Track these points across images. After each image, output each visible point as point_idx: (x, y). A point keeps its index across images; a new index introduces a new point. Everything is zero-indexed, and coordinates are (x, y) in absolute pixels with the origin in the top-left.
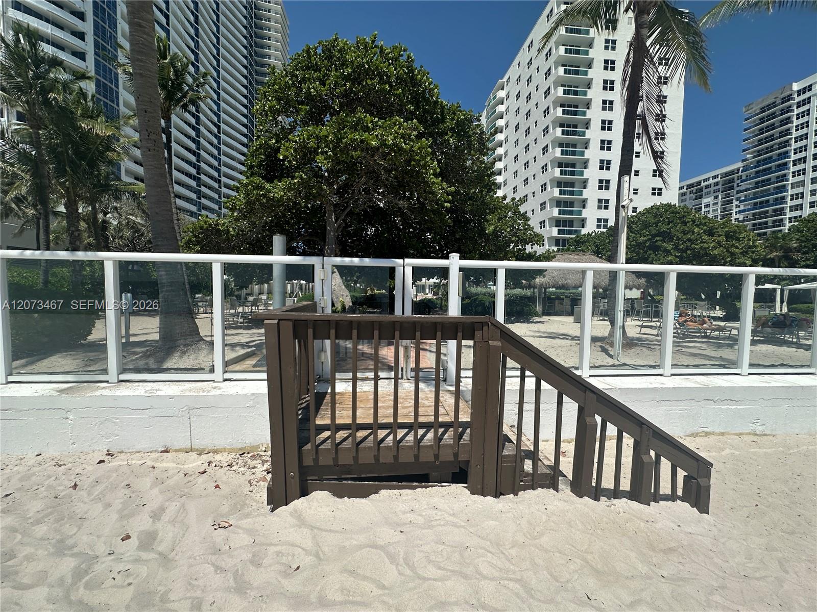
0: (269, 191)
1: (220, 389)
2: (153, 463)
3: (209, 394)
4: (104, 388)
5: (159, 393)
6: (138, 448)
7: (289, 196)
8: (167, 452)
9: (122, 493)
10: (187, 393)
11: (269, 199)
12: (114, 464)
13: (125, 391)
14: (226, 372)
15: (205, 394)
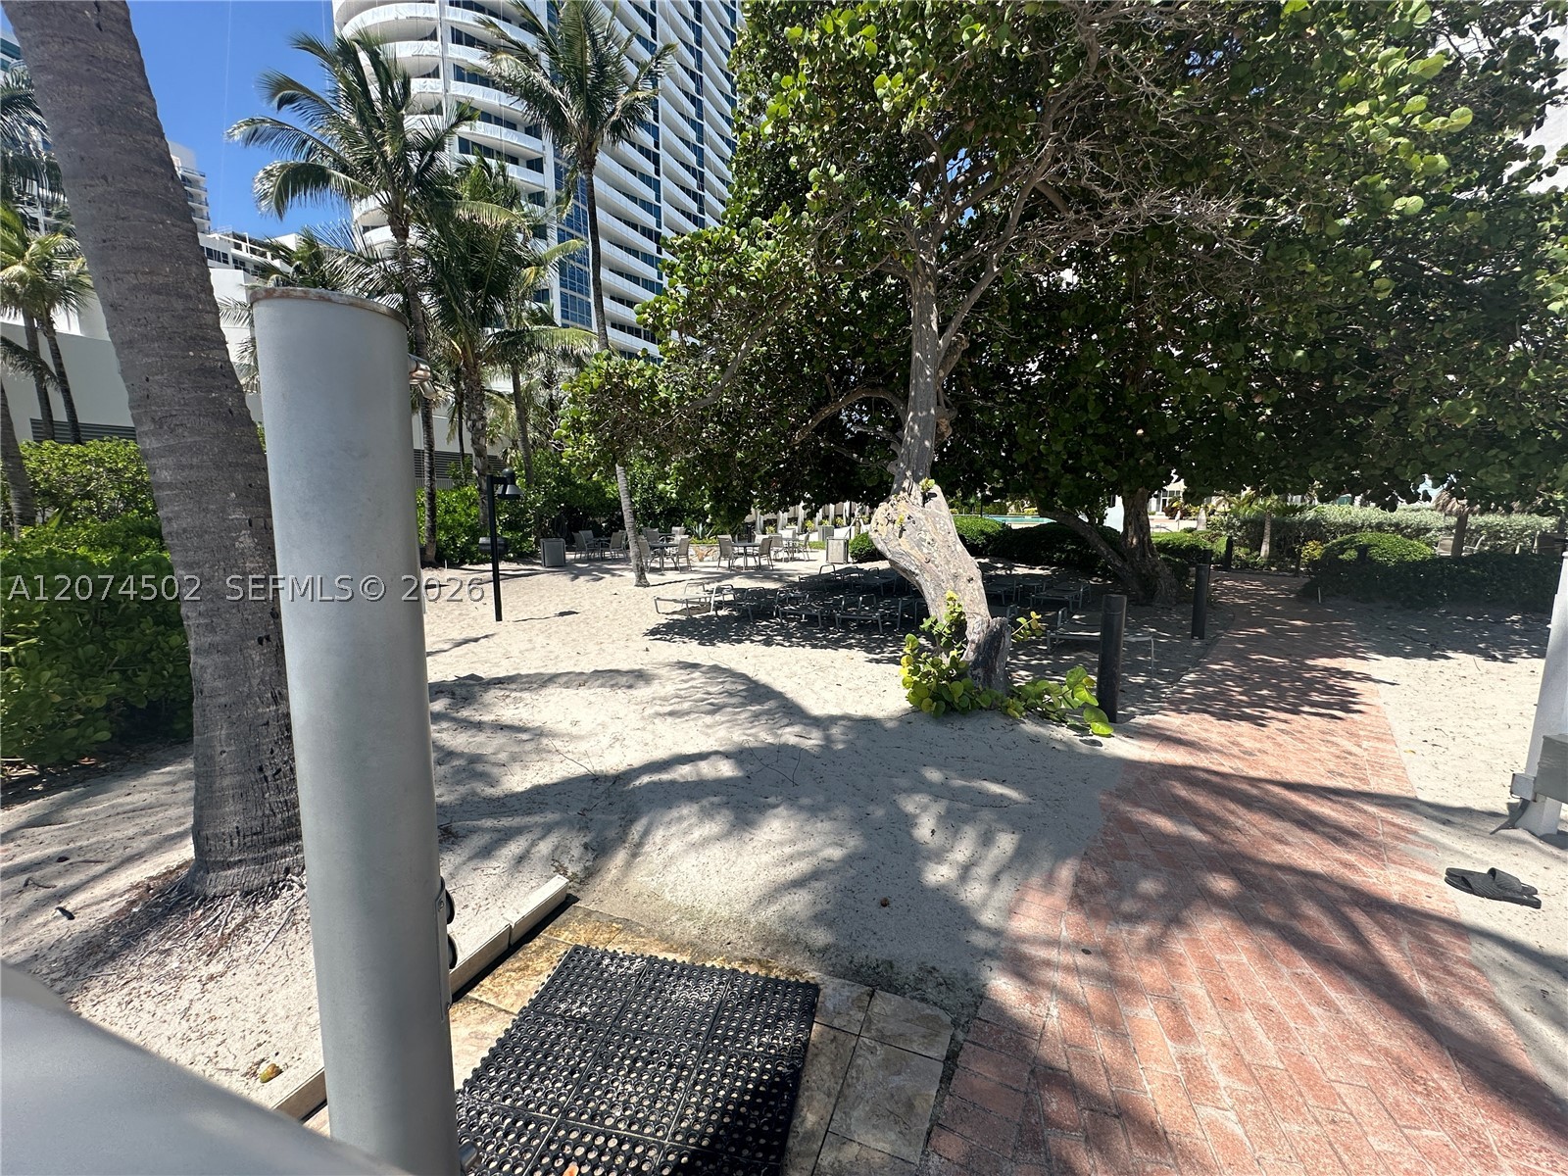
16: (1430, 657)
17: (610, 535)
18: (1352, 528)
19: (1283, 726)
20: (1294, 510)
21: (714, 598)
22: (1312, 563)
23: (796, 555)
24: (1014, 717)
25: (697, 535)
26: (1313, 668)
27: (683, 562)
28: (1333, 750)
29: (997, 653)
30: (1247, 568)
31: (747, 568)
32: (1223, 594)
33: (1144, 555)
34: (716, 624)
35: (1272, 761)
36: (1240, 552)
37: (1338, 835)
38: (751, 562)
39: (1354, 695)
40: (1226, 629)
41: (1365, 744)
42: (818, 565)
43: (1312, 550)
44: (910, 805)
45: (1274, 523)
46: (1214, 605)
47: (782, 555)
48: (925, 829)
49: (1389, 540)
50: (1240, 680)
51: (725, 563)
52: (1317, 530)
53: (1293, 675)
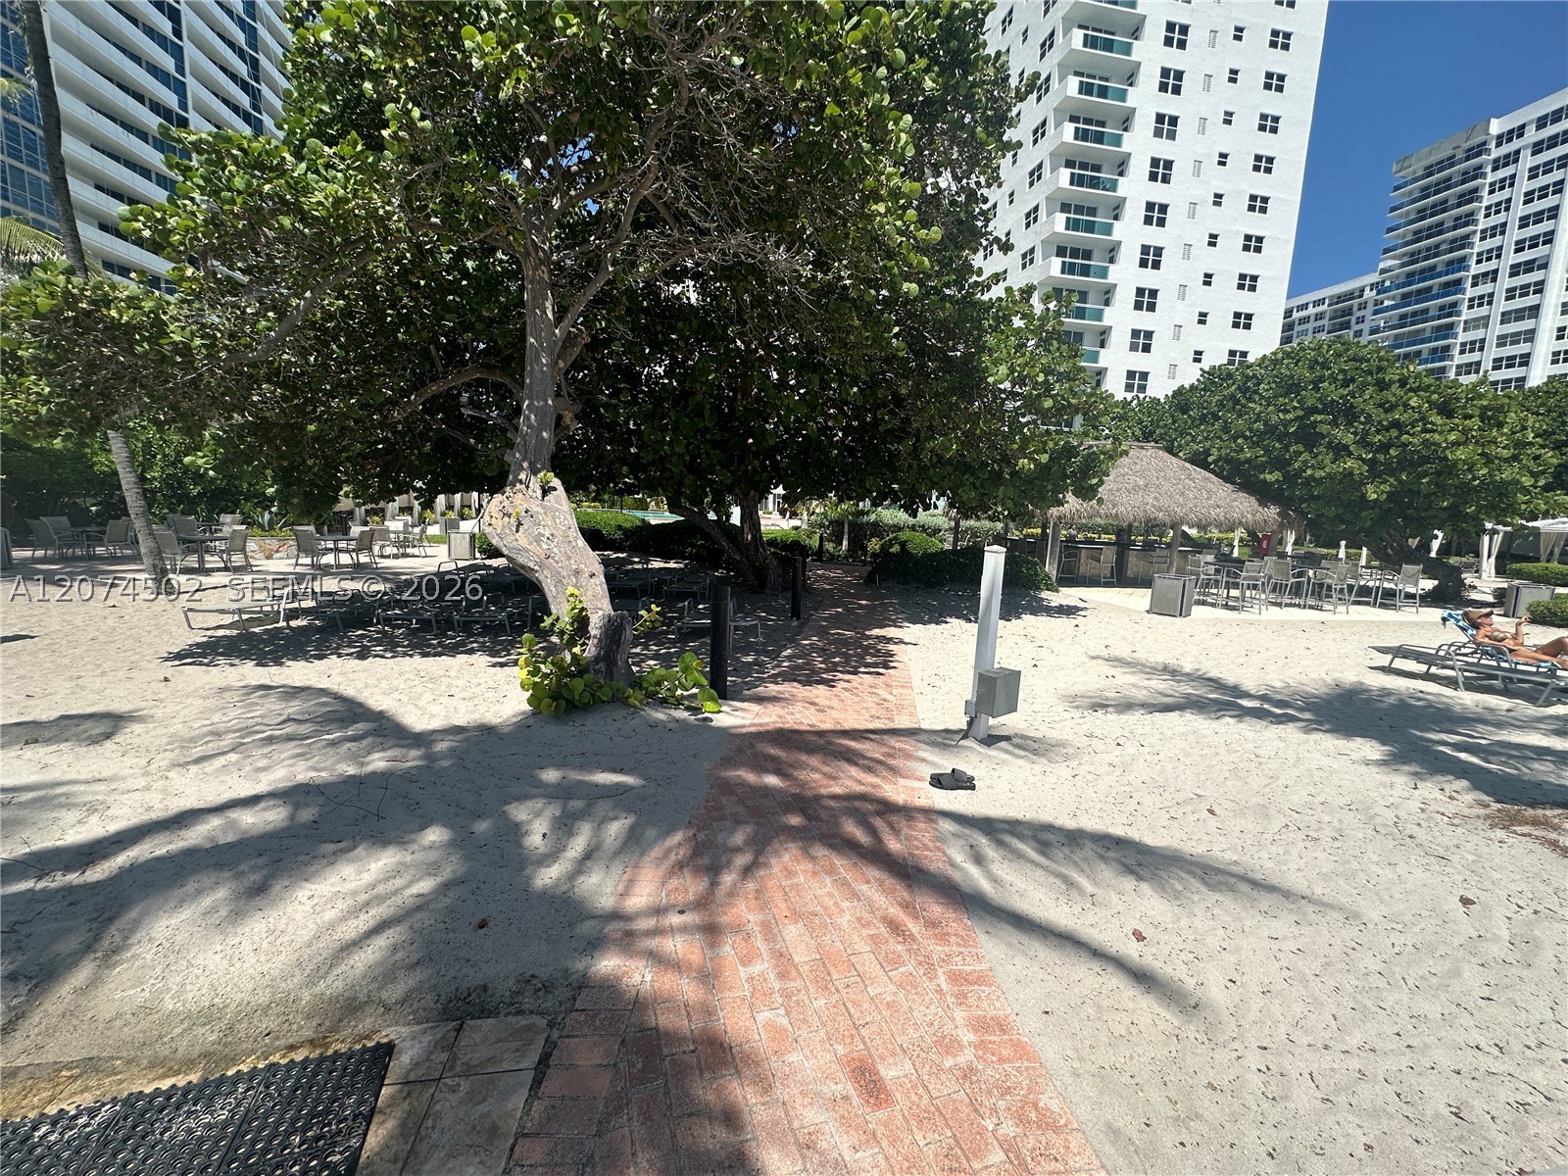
16: (938, 623)
17: (104, 524)
18: (898, 528)
19: (846, 685)
20: (863, 513)
21: (284, 605)
22: (874, 555)
23: (409, 551)
24: (635, 707)
25: (261, 526)
26: (869, 637)
27: (237, 559)
28: (876, 699)
29: (618, 646)
30: (833, 559)
31: (339, 566)
32: (816, 581)
33: (757, 550)
34: (287, 638)
35: (835, 714)
36: (829, 546)
37: (872, 764)
38: (345, 559)
39: (892, 656)
40: (816, 610)
41: (895, 692)
42: (436, 561)
43: (874, 545)
44: (520, 813)
45: (850, 524)
46: (807, 589)
47: (389, 551)
48: (537, 835)
49: (919, 537)
50: (822, 651)
51: (306, 560)
52: (877, 529)
53: (856, 643)
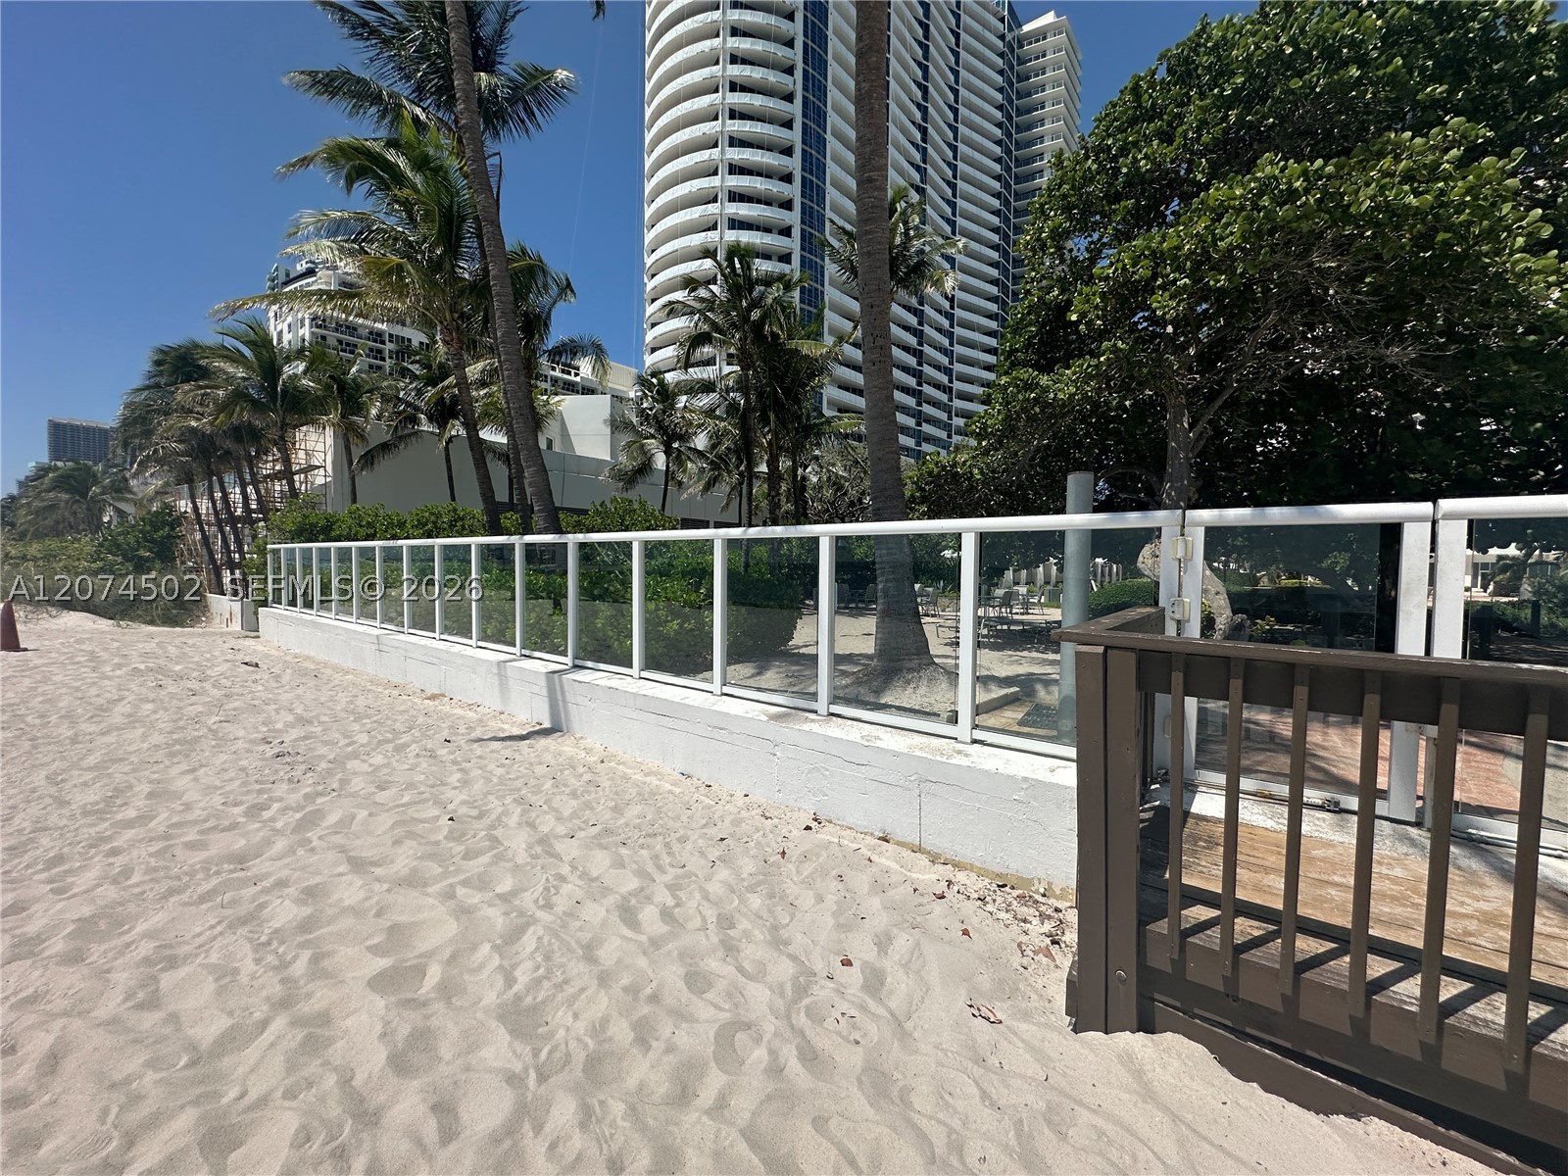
0: (1046, 390)
1: (967, 755)
2: (869, 853)
3: (949, 761)
4: (813, 721)
5: (879, 744)
6: (850, 821)
7: (1086, 393)
8: (887, 841)
9: (834, 885)
10: (918, 753)
11: (1045, 405)
12: (823, 836)
13: (835, 730)
14: (975, 727)
15: (944, 760)
47: (1018, 609)
